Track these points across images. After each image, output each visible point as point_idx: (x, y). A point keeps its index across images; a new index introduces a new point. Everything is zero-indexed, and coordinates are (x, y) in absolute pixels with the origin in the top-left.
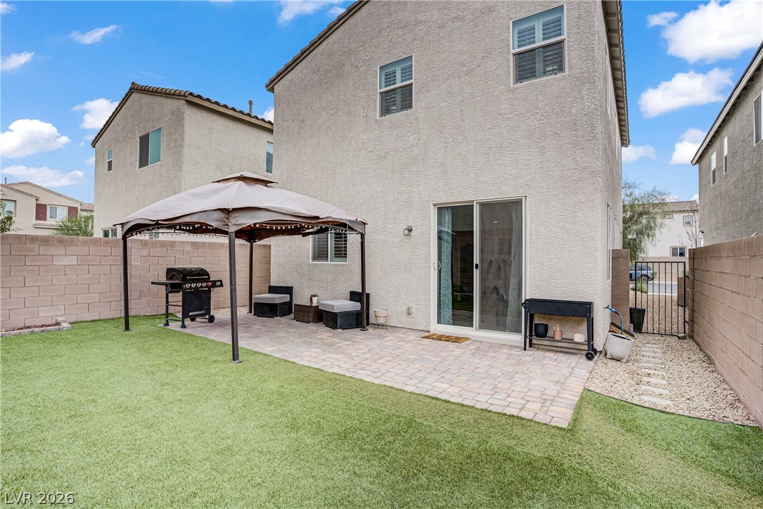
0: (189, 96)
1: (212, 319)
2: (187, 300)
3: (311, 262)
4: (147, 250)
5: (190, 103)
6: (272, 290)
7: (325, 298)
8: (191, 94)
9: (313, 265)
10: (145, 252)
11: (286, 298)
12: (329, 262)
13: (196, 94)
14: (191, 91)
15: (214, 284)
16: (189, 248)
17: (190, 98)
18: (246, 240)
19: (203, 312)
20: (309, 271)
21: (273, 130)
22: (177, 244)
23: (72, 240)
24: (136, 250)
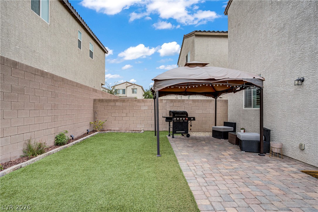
0: (196, 32)
1: (188, 136)
2: (175, 126)
3: (244, 108)
4: (173, 104)
5: (197, 36)
6: (226, 124)
7: (250, 131)
8: (196, 31)
9: (245, 110)
10: (172, 105)
11: (231, 129)
12: (252, 108)
13: (198, 30)
14: (196, 30)
15: (190, 119)
16: (191, 102)
17: (197, 33)
18: (213, 97)
19: (184, 132)
20: (243, 114)
21: (228, 36)
22: (185, 100)
23: (146, 100)
24: (168, 104)
